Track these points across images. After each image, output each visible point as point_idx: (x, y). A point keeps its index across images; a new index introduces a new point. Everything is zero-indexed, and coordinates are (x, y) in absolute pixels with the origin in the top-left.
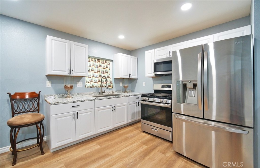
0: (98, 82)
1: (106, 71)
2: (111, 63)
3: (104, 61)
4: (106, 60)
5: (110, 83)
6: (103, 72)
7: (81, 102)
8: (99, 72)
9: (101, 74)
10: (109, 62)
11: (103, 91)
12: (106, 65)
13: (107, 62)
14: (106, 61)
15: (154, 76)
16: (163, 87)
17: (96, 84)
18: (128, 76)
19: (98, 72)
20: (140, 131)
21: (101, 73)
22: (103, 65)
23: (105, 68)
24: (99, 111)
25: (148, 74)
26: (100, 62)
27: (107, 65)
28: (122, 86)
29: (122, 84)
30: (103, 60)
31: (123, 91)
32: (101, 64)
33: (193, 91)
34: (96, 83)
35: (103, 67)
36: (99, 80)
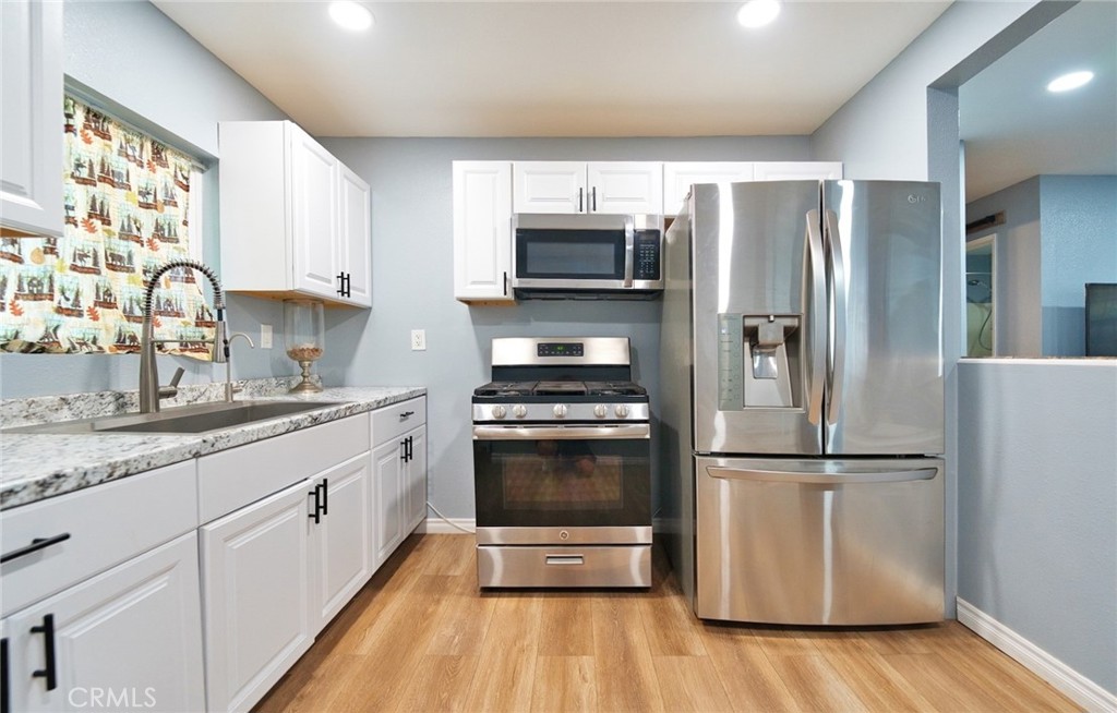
0: (99, 310)
1: (158, 228)
2: (197, 179)
3: (148, 146)
4: (162, 143)
5: (197, 325)
6: (135, 232)
7: (79, 488)
8: (106, 221)
9: (122, 248)
10: (184, 163)
11: (165, 382)
12: (161, 178)
13: (170, 157)
14: (157, 152)
15: (510, 296)
16: (543, 350)
17: (73, 320)
18: (336, 285)
19: (97, 223)
20: (462, 594)
21: (115, 240)
22: (139, 177)
23: (150, 200)
24: (230, 544)
25: (474, 283)
26: (115, 144)
27: (171, 182)
28: (269, 346)
29: (270, 334)
30: (141, 136)
31: (278, 385)
32: (119, 164)
33: (771, 359)
34: (75, 312)
35: (135, 189)
36: (108, 293)
